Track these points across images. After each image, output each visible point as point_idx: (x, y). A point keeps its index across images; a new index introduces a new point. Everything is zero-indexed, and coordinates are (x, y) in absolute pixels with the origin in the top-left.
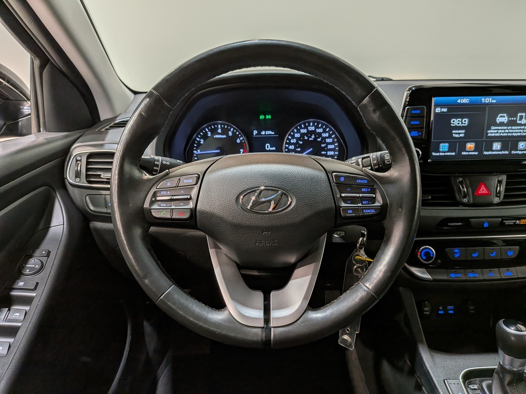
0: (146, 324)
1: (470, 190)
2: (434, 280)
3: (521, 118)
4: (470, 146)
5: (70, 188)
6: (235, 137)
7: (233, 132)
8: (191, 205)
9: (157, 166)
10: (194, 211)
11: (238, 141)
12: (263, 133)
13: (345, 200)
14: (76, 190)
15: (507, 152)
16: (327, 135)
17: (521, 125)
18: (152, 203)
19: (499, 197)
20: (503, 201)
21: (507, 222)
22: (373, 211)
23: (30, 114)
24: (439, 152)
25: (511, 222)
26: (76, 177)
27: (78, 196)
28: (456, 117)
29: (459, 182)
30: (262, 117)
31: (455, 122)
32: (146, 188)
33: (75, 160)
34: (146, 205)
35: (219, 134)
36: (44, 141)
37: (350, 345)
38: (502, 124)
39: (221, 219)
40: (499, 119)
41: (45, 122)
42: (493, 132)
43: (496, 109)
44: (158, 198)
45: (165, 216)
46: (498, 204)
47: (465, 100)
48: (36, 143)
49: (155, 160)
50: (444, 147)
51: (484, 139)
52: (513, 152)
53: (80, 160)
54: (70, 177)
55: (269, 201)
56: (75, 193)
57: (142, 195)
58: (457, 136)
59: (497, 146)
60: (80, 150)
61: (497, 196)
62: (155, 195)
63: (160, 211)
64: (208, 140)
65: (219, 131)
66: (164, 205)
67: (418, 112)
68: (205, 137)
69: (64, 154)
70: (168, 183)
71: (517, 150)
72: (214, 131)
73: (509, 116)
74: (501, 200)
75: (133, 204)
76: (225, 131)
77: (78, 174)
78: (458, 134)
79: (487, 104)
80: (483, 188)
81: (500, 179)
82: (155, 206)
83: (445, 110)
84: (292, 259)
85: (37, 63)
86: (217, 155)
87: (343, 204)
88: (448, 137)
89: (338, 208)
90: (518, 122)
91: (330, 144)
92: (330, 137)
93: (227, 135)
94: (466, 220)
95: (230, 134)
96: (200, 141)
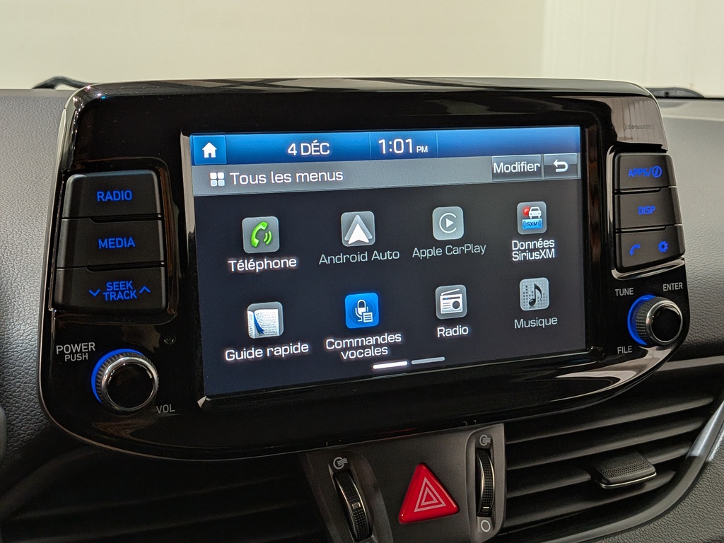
1: (380, 503)
19: (489, 514)
20: (508, 524)
29: (337, 473)
61: (481, 513)
74: (498, 528)
80: (427, 487)
81: (485, 442)
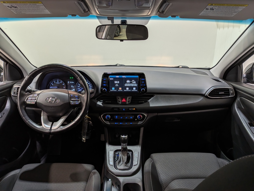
0: (37, 142)
1: (121, 100)
2: (111, 125)
3: (133, 81)
4: (120, 88)
5: (12, 96)
6: (62, 83)
7: (62, 82)
8: (36, 101)
9: (32, 91)
10: (36, 102)
11: (63, 84)
12: (71, 82)
13: (72, 101)
14: (14, 97)
15: (130, 90)
16: (89, 84)
17: (133, 83)
18: (27, 100)
20: (130, 103)
21: (130, 109)
22: (78, 103)
23: (3, 76)
24: (112, 90)
25: (131, 109)
26: (14, 94)
27: (14, 99)
28: (116, 81)
29: (118, 98)
30: (70, 78)
31: (116, 82)
32: (26, 97)
33: (14, 89)
34: (25, 101)
35: (58, 82)
36: (6, 84)
37: (84, 141)
38: (128, 83)
39: (42, 104)
40: (127, 82)
41: (7, 78)
42: (126, 85)
43: (126, 79)
44: (28, 99)
45: (29, 103)
46: (128, 104)
47: (118, 77)
48: (3, 84)
49: (32, 90)
50: (113, 88)
51: (124, 87)
52: (132, 90)
53: (15, 89)
54: (12, 94)
55: (53, 100)
56: (13, 98)
57: (25, 98)
58: (116, 86)
59: (127, 89)
60: (15, 86)
61: (128, 102)
62: (28, 98)
63: (28, 102)
64: (54, 84)
65: (58, 81)
66: (29, 101)
67: (105, 79)
68: (54, 83)
69: (11, 87)
70: (31, 96)
71: (133, 90)
72: (56, 81)
73: (130, 81)
75: (22, 100)
76: (59, 82)
77: (14, 93)
78: (117, 85)
79: (124, 78)
80: (124, 100)
81: (129, 97)
82: (27, 101)
83: (113, 79)
84: (61, 114)
85: (5, 63)
86: (57, 88)
87: (71, 102)
88: (114, 86)
89: (70, 103)
90: (133, 82)
91: (90, 86)
92: (90, 84)
93: (60, 83)
94: (118, 108)
95: (61, 82)
96: (52, 84)
